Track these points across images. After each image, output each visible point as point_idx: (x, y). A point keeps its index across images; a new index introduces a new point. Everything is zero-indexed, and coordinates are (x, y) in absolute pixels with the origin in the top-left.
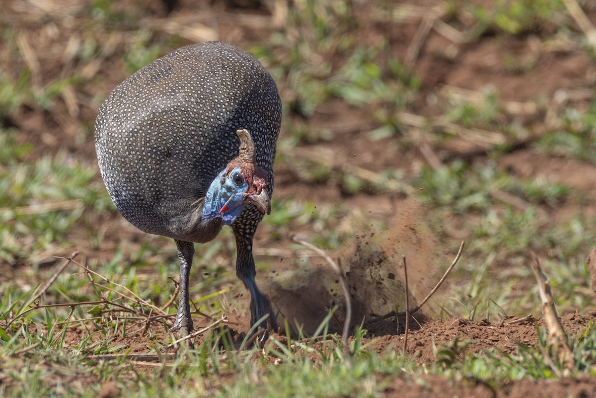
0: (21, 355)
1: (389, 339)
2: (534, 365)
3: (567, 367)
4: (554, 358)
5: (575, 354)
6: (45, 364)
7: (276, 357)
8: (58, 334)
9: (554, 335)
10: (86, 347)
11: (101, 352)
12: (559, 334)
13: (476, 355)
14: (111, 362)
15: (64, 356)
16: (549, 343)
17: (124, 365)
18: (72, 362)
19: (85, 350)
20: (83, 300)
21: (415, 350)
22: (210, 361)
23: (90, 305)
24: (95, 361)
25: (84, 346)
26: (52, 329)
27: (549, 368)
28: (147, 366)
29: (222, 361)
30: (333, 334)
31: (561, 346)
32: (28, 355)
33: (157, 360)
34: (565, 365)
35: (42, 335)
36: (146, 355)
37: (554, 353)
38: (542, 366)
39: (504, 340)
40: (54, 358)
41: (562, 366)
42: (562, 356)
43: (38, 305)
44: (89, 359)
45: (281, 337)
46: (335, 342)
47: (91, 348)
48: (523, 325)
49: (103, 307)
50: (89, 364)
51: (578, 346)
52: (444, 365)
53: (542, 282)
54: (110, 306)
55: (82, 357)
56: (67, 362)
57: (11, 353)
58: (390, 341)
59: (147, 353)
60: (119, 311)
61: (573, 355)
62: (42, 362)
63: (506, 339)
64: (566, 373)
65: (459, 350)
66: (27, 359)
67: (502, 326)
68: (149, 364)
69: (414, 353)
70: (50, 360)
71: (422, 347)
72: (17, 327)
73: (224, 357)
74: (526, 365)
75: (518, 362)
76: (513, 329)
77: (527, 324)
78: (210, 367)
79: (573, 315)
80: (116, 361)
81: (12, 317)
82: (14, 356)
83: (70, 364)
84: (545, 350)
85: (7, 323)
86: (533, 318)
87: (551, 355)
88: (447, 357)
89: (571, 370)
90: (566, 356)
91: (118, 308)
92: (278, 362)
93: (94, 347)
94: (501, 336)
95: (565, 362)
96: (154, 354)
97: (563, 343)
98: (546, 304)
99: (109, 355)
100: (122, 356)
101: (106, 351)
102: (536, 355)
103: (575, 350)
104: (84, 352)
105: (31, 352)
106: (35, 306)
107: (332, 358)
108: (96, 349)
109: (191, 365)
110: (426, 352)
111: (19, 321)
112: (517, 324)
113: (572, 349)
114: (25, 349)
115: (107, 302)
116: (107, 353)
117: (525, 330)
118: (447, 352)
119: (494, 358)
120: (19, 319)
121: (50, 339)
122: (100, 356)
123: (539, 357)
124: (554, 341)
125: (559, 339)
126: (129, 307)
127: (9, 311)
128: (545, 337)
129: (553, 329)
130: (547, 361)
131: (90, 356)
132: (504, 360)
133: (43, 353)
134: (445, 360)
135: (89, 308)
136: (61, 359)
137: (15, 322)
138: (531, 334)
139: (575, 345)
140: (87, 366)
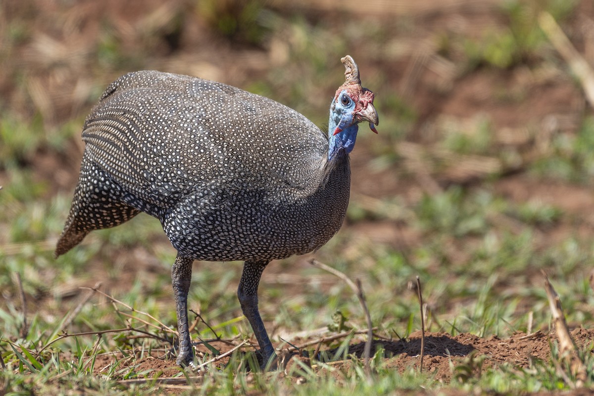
0: (54, 382)
1: (405, 357)
2: (547, 377)
3: (579, 379)
4: (567, 370)
5: (587, 366)
6: (79, 389)
7: (299, 376)
8: (88, 361)
9: (566, 349)
10: (115, 373)
11: (130, 377)
12: (571, 347)
13: (491, 370)
14: (141, 386)
15: (97, 382)
16: (562, 356)
17: (153, 389)
18: (104, 388)
19: (115, 376)
20: (106, 328)
21: (431, 366)
22: (236, 382)
23: (115, 334)
24: (126, 385)
25: (114, 372)
26: (82, 357)
27: (562, 380)
28: (175, 389)
29: (249, 382)
30: (352, 353)
31: (573, 359)
32: (61, 382)
33: (184, 383)
34: (578, 377)
35: (72, 363)
36: (173, 379)
37: (567, 366)
38: (555, 379)
39: (515, 355)
40: (87, 384)
41: (575, 378)
42: (574, 368)
43: (66, 334)
44: (119, 384)
45: (302, 357)
46: (355, 361)
47: (121, 374)
48: (532, 341)
49: (128, 334)
50: (120, 389)
51: (589, 358)
52: (461, 380)
53: (553, 298)
54: (134, 332)
55: (113, 382)
56: (99, 387)
57: (45, 379)
58: (406, 359)
59: (174, 377)
60: (143, 337)
61: (584, 367)
62: (75, 387)
63: (517, 354)
64: (579, 384)
65: (474, 365)
66: (61, 386)
67: (512, 342)
68: (177, 387)
69: (429, 370)
70: (83, 386)
71: (438, 364)
72: (46, 355)
73: (250, 378)
74: (540, 377)
75: (532, 375)
76: (523, 345)
77: (535, 339)
78: (237, 388)
79: (580, 329)
80: (147, 385)
81: (42, 347)
82: (49, 383)
83: (102, 389)
84: (558, 363)
85: (37, 352)
86: (541, 334)
87: (563, 367)
88: (464, 372)
89: (584, 381)
90: (578, 368)
91: (143, 334)
92: (301, 381)
93: (123, 373)
94: (512, 351)
95: (577, 374)
96: (180, 378)
97: (575, 355)
98: (557, 319)
99: (138, 380)
100: (151, 381)
101: (134, 376)
102: (549, 368)
103: (586, 362)
104: (113, 378)
105: (64, 378)
106: (64, 335)
107: (354, 377)
108: (125, 375)
109: (219, 387)
110: (441, 368)
111: (48, 350)
112: (526, 340)
113: (583, 361)
114: (59, 376)
115: (133, 329)
116: (136, 378)
117: (533, 345)
118: (463, 368)
119: (508, 372)
120: (48, 348)
121: (80, 366)
122: (130, 380)
123: (552, 370)
124: (566, 354)
125: (570, 352)
126: (153, 333)
127: (38, 341)
128: (556, 351)
129: (565, 342)
130: (560, 373)
131: (120, 381)
132: (519, 374)
133: (75, 379)
134: (462, 376)
135: (114, 336)
136: (93, 384)
137: (44, 351)
138: (540, 348)
139: (587, 358)
140: (118, 391)
